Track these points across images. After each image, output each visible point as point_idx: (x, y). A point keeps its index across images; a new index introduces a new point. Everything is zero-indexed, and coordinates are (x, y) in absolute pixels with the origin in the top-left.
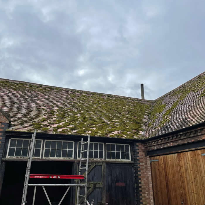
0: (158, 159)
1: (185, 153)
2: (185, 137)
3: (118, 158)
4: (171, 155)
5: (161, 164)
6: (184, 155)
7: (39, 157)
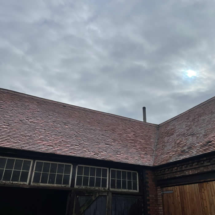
0: (172, 190)
1: (209, 182)
2: (209, 164)
3: (124, 187)
4: (189, 185)
5: (177, 196)
6: (208, 186)
7: (26, 183)
